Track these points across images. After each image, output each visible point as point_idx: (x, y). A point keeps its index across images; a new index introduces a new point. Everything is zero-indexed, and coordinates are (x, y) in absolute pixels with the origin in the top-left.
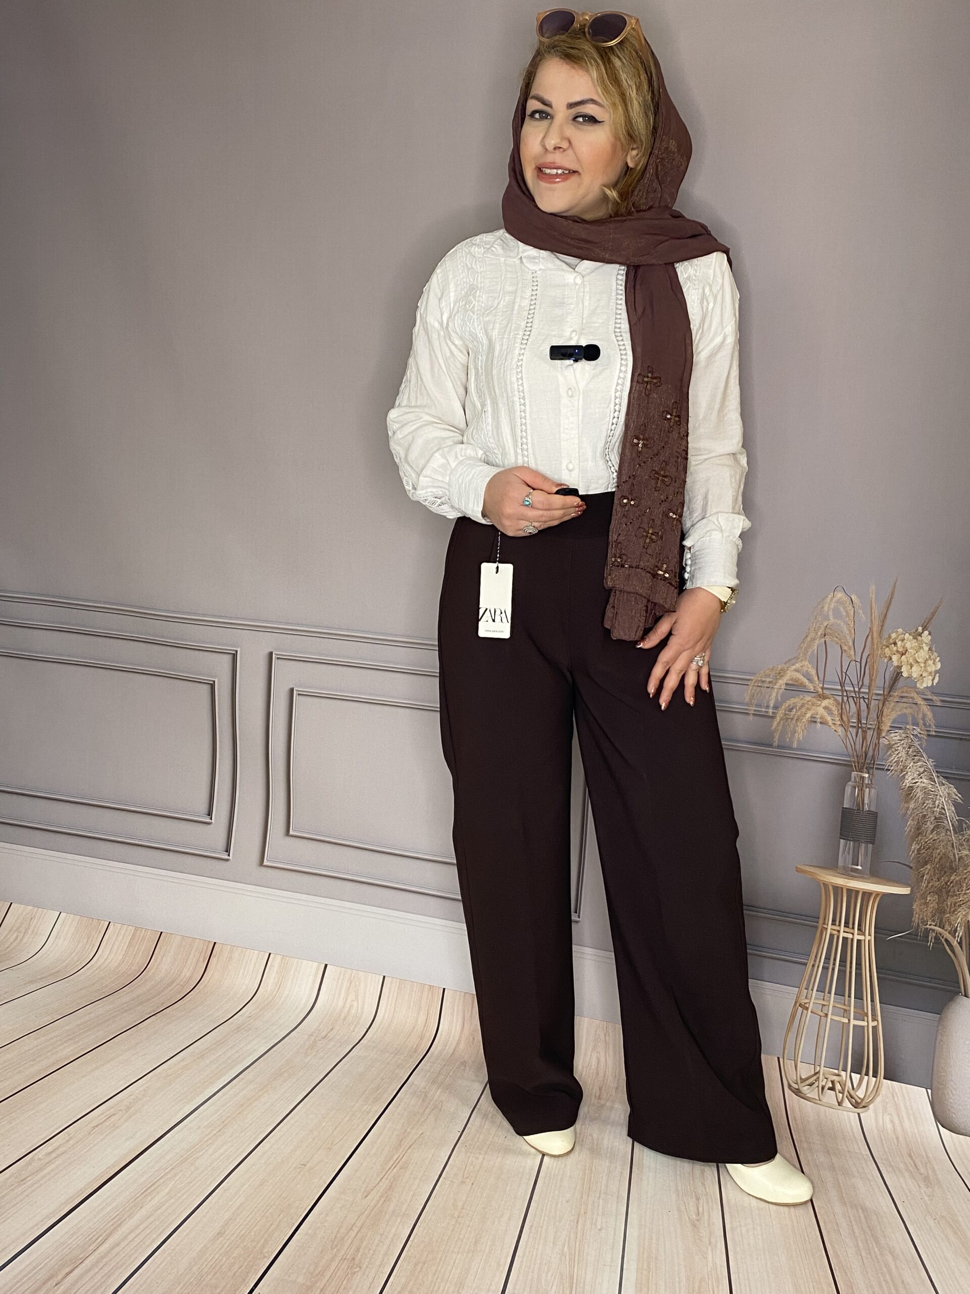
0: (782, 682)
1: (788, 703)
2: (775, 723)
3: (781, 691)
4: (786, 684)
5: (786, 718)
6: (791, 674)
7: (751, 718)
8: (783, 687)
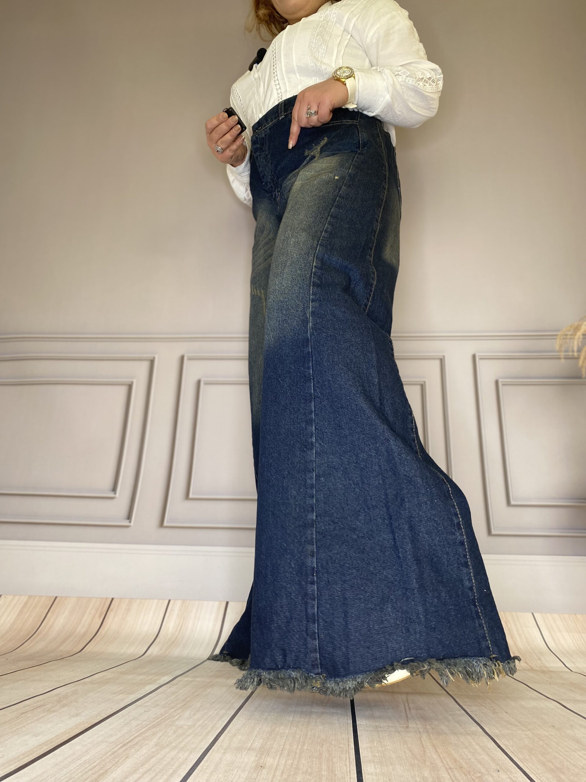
0: (579, 334)
6: (584, 328)
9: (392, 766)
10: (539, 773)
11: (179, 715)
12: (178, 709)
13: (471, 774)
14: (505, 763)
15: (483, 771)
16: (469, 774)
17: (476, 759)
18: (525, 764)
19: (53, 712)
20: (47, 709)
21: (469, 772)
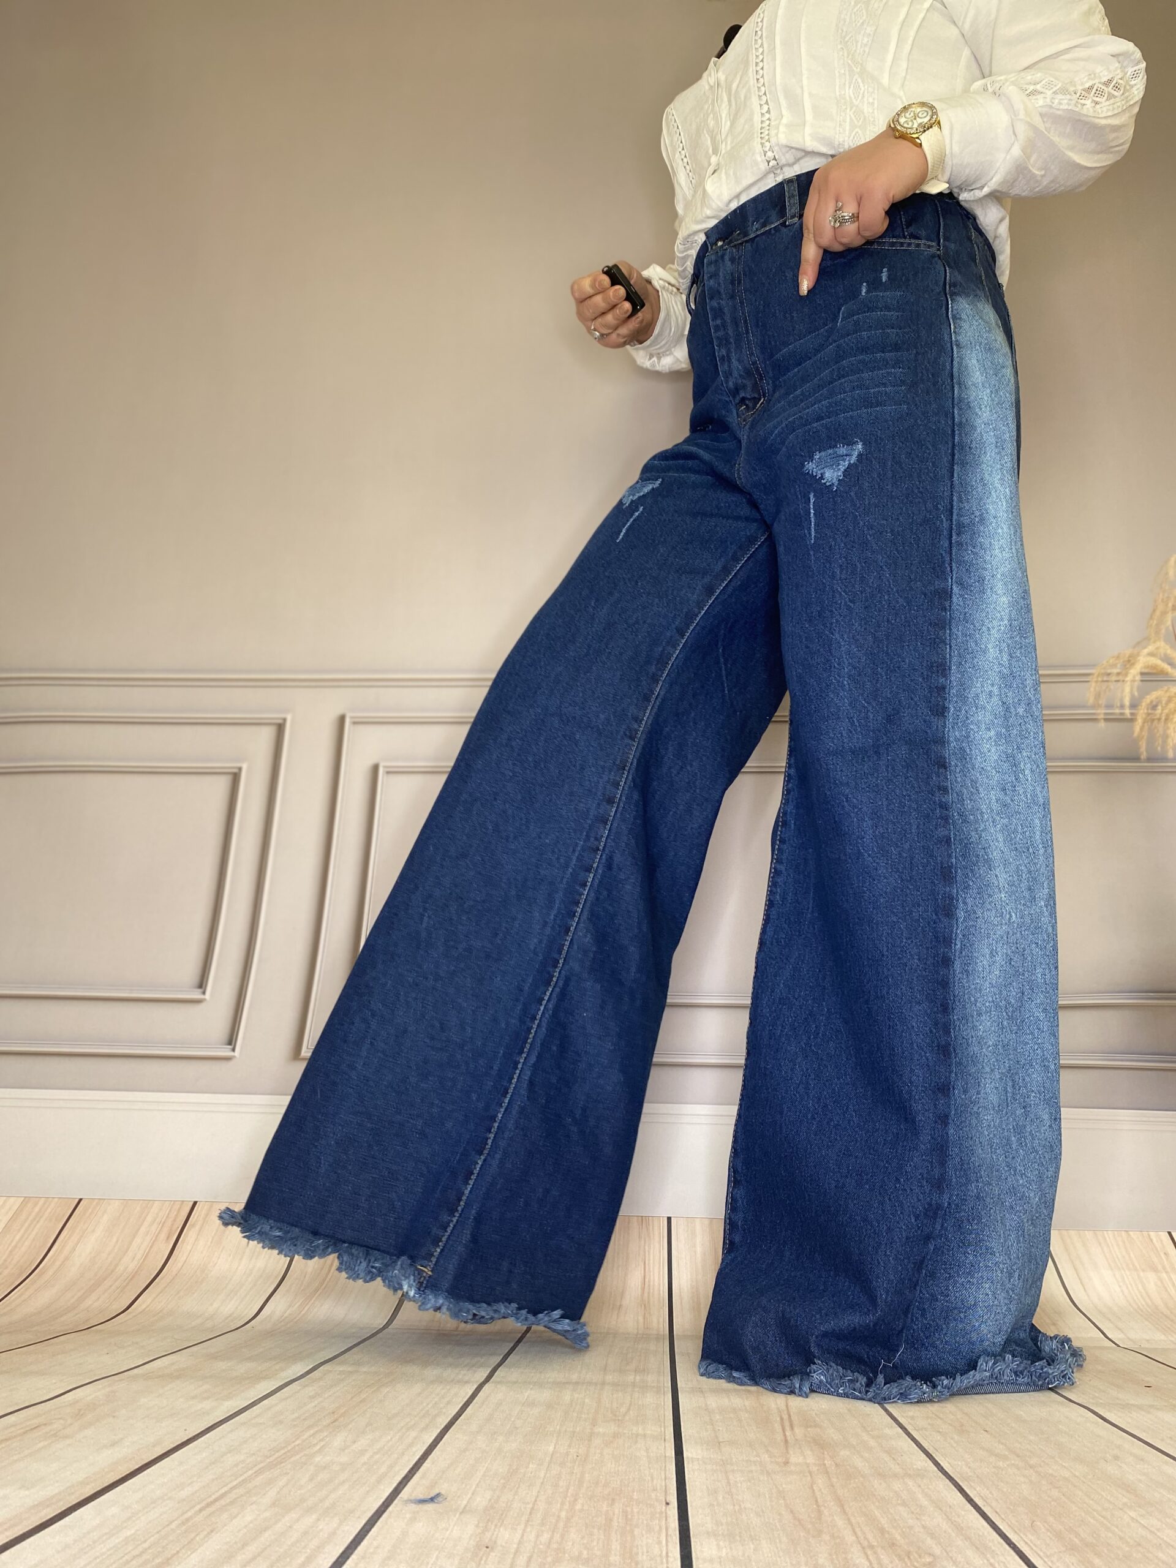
0: (1134, 672)
1: (1148, 699)
2: (1137, 729)
3: (1136, 684)
4: (1142, 674)
5: (1150, 719)
6: (1143, 661)
7: (1102, 724)
8: (1138, 678)
9: (753, 1543)
10: (1048, 1554)
11: (322, 1444)
12: (321, 1431)
13: (912, 1557)
14: (981, 1534)
15: (937, 1551)
16: (909, 1557)
17: (924, 1527)
18: (1022, 1535)
19: (66, 1437)
20: (52, 1433)
21: (909, 1554)
